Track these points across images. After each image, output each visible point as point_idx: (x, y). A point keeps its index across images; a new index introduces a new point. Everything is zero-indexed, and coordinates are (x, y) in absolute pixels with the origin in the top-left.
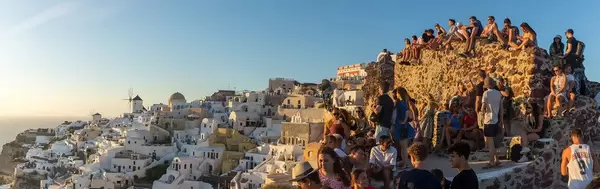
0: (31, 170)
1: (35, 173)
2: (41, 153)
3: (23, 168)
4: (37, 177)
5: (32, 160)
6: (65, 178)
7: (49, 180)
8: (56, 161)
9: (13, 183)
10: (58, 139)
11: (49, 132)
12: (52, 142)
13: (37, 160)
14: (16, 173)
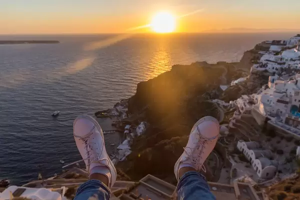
0: (263, 69)
1: (266, 71)
2: (273, 58)
3: (257, 67)
4: (266, 74)
5: (264, 62)
6: (290, 76)
7: (276, 76)
8: (284, 63)
9: (248, 77)
10: (289, 48)
11: (282, 43)
12: (283, 50)
13: (269, 62)
14: (251, 70)
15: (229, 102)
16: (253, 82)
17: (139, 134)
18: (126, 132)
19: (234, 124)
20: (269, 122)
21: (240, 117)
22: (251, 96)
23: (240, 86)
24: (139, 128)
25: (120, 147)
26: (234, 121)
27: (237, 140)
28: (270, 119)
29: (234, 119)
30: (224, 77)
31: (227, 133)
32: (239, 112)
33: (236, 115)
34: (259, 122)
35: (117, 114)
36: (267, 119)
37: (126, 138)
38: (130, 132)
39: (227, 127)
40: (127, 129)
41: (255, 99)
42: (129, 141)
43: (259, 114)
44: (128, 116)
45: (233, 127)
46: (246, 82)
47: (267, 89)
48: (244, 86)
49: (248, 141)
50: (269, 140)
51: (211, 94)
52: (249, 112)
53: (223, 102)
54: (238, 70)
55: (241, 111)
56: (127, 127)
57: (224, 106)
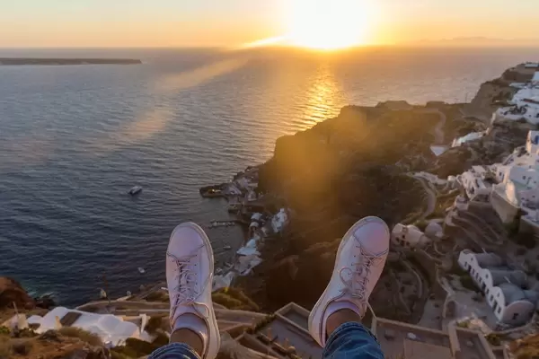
0: (516, 117)
1: (523, 121)
3: (506, 113)
4: (523, 127)
5: (520, 104)
9: (487, 132)
13: (529, 104)
14: (493, 118)
15: (446, 178)
16: (496, 141)
17: (276, 231)
18: (253, 224)
19: (454, 220)
20: (523, 218)
21: (466, 207)
22: (491, 167)
23: (469, 149)
24: (277, 219)
25: (242, 251)
26: (455, 214)
27: (459, 250)
28: (525, 213)
29: (454, 210)
30: (438, 131)
31: (440, 234)
32: (466, 196)
33: (458, 201)
34: (504, 216)
35: (238, 192)
36: (521, 213)
37: (252, 237)
38: (261, 225)
39: (441, 224)
40: (255, 220)
41: (497, 174)
42: (258, 242)
43: (504, 203)
44: (257, 196)
45: (453, 225)
46: (481, 142)
47: (524, 156)
48: (477, 149)
49: (481, 252)
50: (521, 253)
51: (413, 163)
52: (485, 198)
53: (436, 176)
54: (467, 118)
55: (469, 196)
56: (256, 216)
57: (436, 185)
